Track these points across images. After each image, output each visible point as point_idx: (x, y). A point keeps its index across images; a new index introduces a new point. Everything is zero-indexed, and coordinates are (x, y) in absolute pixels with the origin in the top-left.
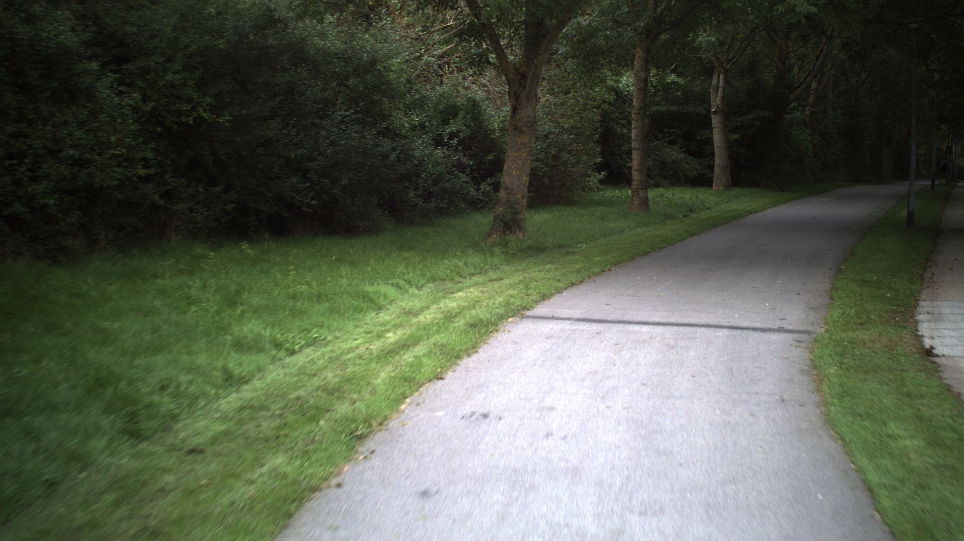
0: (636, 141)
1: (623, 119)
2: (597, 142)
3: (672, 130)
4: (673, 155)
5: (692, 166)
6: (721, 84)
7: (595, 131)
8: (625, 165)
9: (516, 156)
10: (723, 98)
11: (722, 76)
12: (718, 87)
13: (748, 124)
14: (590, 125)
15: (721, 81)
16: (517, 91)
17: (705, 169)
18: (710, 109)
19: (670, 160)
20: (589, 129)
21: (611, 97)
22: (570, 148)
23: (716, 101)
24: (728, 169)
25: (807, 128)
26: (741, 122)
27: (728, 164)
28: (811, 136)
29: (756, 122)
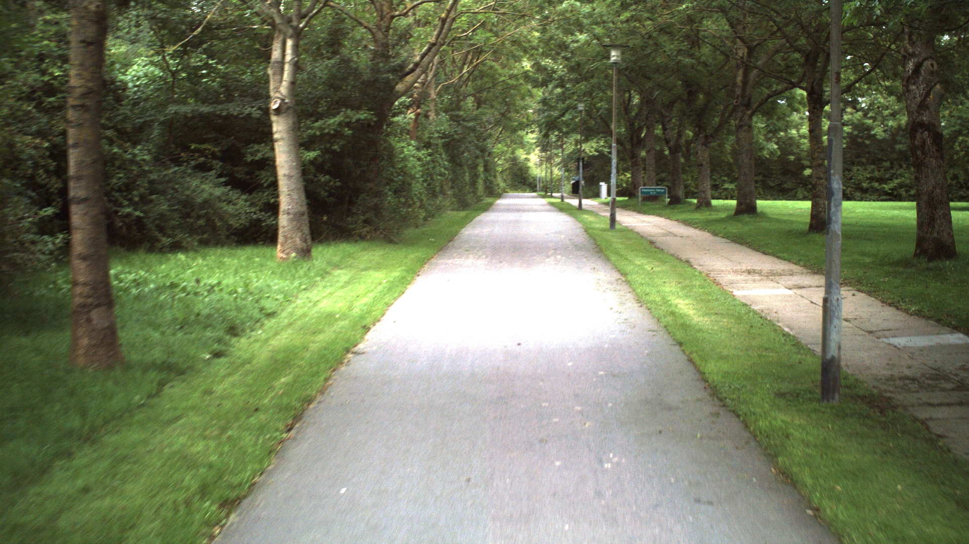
0: (78, 178)
3: (203, 146)
4: (203, 190)
5: (239, 208)
6: (288, 58)
10: (293, 83)
11: (290, 43)
12: (282, 63)
13: (332, 132)
15: (289, 51)
18: (268, 106)
23: (280, 91)
24: (306, 217)
25: (411, 138)
26: (320, 129)
27: (305, 209)
28: (418, 149)
29: (346, 129)
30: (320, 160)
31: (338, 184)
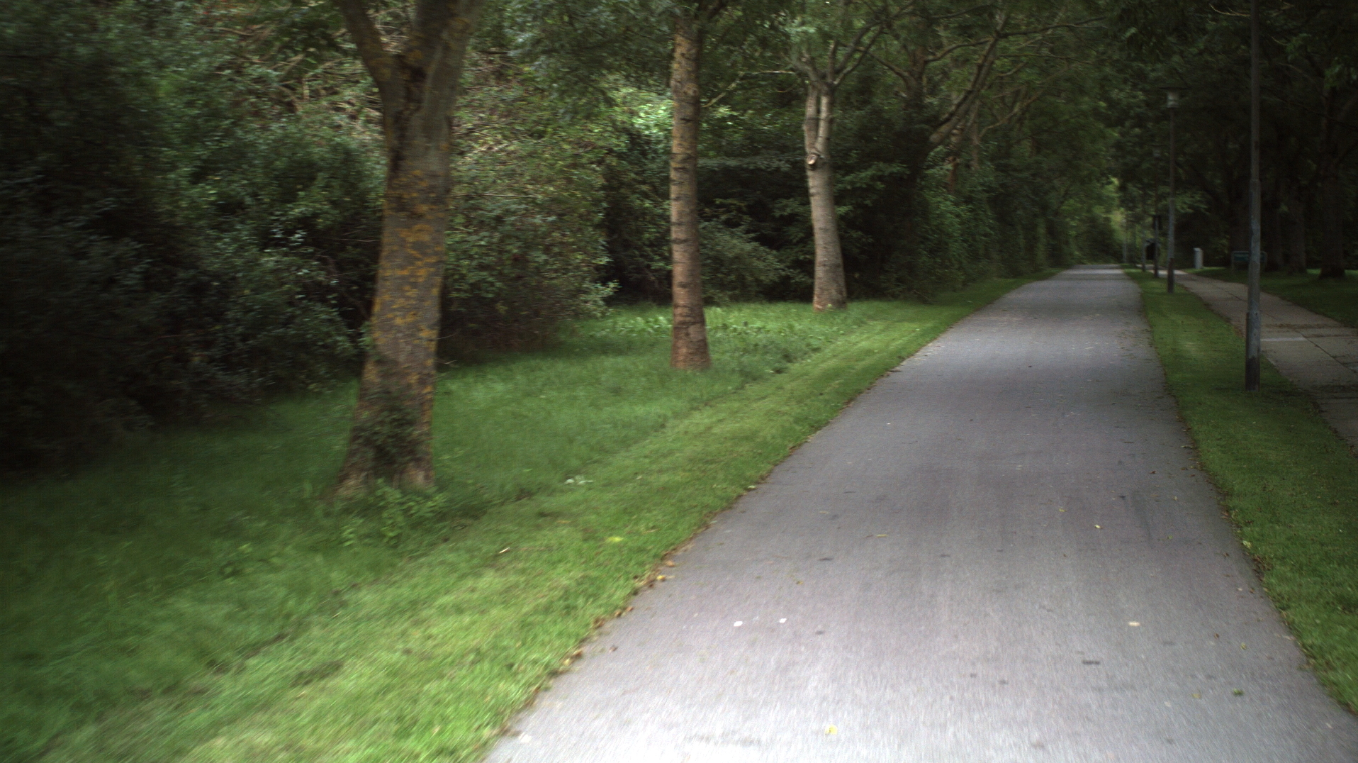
0: (679, 224)
1: (644, 183)
2: (597, 227)
3: (729, 201)
4: (734, 246)
5: (769, 264)
6: (823, 115)
7: (595, 205)
8: (649, 266)
9: (403, 278)
10: (828, 139)
11: (824, 101)
12: (816, 121)
13: (864, 186)
14: (586, 195)
15: (824, 108)
16: (401, 113)
17: (789, 267)
18: (803, 162)
19: (731, 255)
20: (584, 202)
21: (621, 143)
22: (548, 241)
23: (815, 147)
24: (841, 269)
25: (949, 192)
26: (852, 183)
27: (840, 261)
28: (956, 204)
29: (879, 183)
30: (852, 215)
31: (871, 240)
